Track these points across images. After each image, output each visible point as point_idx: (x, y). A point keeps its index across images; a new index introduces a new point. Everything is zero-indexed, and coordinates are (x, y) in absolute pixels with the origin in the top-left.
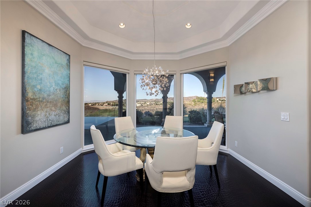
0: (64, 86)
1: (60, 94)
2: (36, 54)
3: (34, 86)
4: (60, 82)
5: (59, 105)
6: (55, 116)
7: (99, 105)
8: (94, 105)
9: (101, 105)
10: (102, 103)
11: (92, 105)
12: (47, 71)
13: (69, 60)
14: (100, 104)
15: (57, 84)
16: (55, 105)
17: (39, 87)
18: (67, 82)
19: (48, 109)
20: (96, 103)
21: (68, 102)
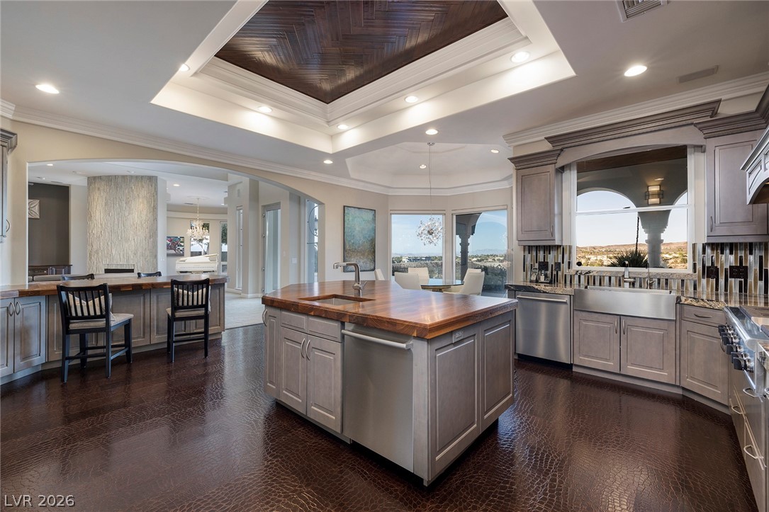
0: (369, 239)
1: (367, 245)
2: (351, 219)
3: (350, 241)
4: (367, 236)
5: (366, 254)
6: (363, 263)
7: (494, 260)
8: (483, 260)
9: (499, 260)
10: (501, 257)
11: (478, 261)
12: (357, 229)
13: (374, 215)
14: (496, 258)
15: (365, 238)
16: (363, 255)
17: (352, 241)
18: (373, 234)
19: (358, 258)
20: (488, 256)
21: (374, 252)
